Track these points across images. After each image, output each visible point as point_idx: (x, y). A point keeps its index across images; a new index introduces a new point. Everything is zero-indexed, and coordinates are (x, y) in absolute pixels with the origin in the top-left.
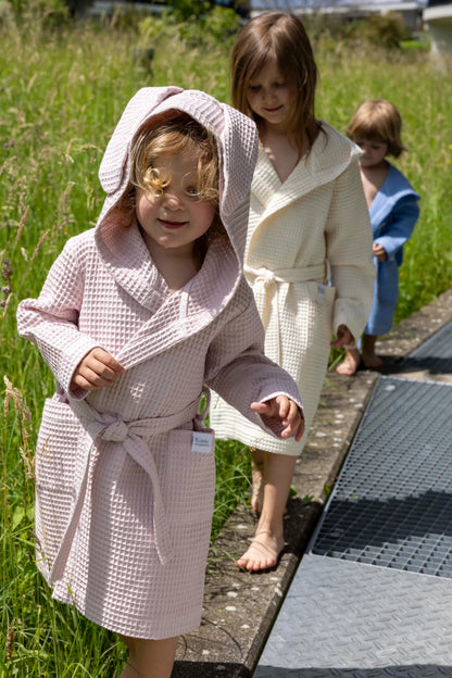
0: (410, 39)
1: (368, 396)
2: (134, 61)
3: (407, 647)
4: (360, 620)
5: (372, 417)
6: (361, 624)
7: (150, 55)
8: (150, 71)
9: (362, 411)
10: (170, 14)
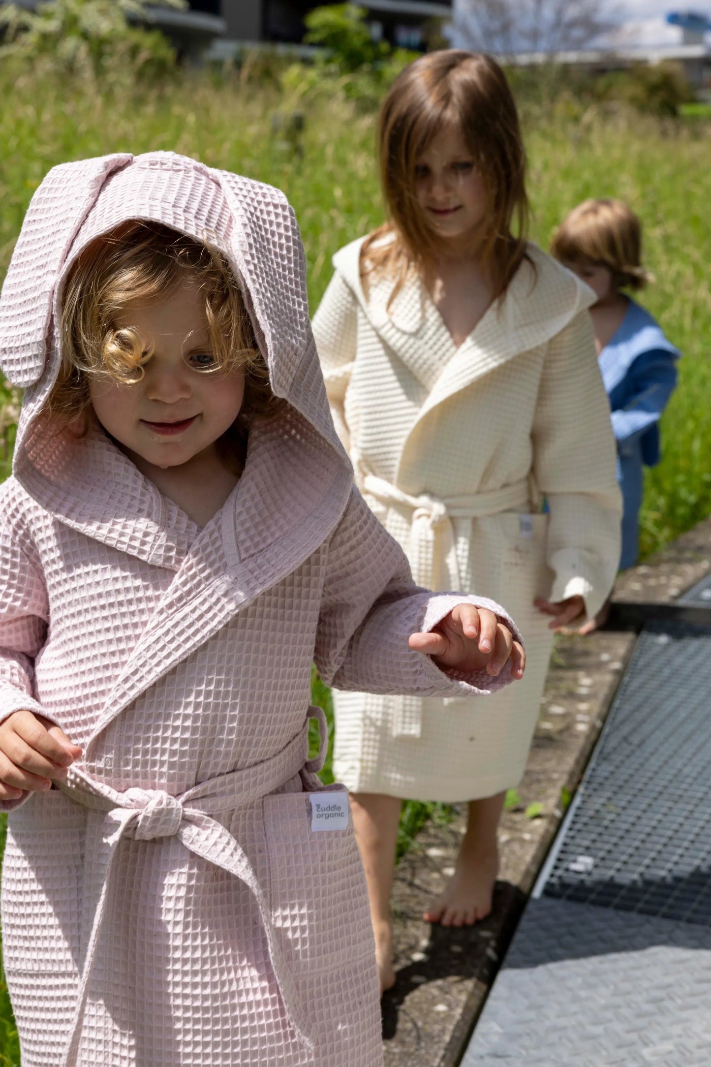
0: (693, 101)
1: (630, 651)
2: (275, 130)
3: (691, 1043)
4: (619, 1000)
5: (635, 684)
6: (618, 1007)
7: (298, 125)
8: (298, 151)
9: (620, 674)
10: (328, 61)
